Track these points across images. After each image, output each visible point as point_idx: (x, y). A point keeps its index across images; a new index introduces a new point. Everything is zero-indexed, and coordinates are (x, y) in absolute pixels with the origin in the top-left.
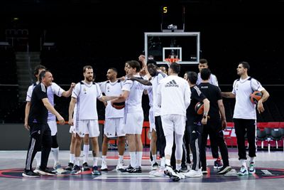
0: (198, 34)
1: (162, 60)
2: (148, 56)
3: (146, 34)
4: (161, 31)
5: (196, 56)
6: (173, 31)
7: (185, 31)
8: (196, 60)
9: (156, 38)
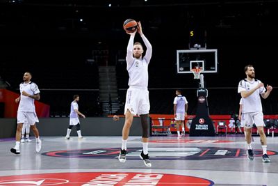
0: (216, 50)
1: (189, 70)
2: (180, 67)
3: (178, 52)
4: (188, 49)
5: (214, 67)
6: (198, 49)
7: (207, 48)
8: (214, 70)
9: (185, 54)
